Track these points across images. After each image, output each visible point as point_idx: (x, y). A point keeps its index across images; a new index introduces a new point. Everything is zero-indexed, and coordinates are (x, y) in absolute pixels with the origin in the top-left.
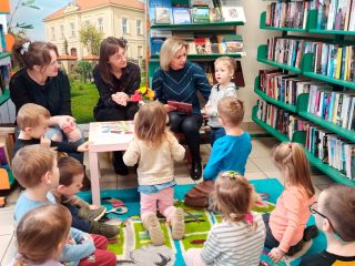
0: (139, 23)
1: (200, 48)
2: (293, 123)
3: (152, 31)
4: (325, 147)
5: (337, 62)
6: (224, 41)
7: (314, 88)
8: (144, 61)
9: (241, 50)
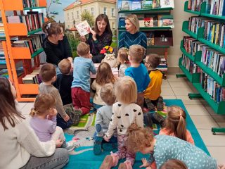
0: (113, 10)
1: (147, 23)
2: (195, 68)
3: (120, 14)
4: (206, 82)
5: (212, 33)
6: (162, 19)
7: (205, 48)
8: (116, 31)
9: (171, 24)
